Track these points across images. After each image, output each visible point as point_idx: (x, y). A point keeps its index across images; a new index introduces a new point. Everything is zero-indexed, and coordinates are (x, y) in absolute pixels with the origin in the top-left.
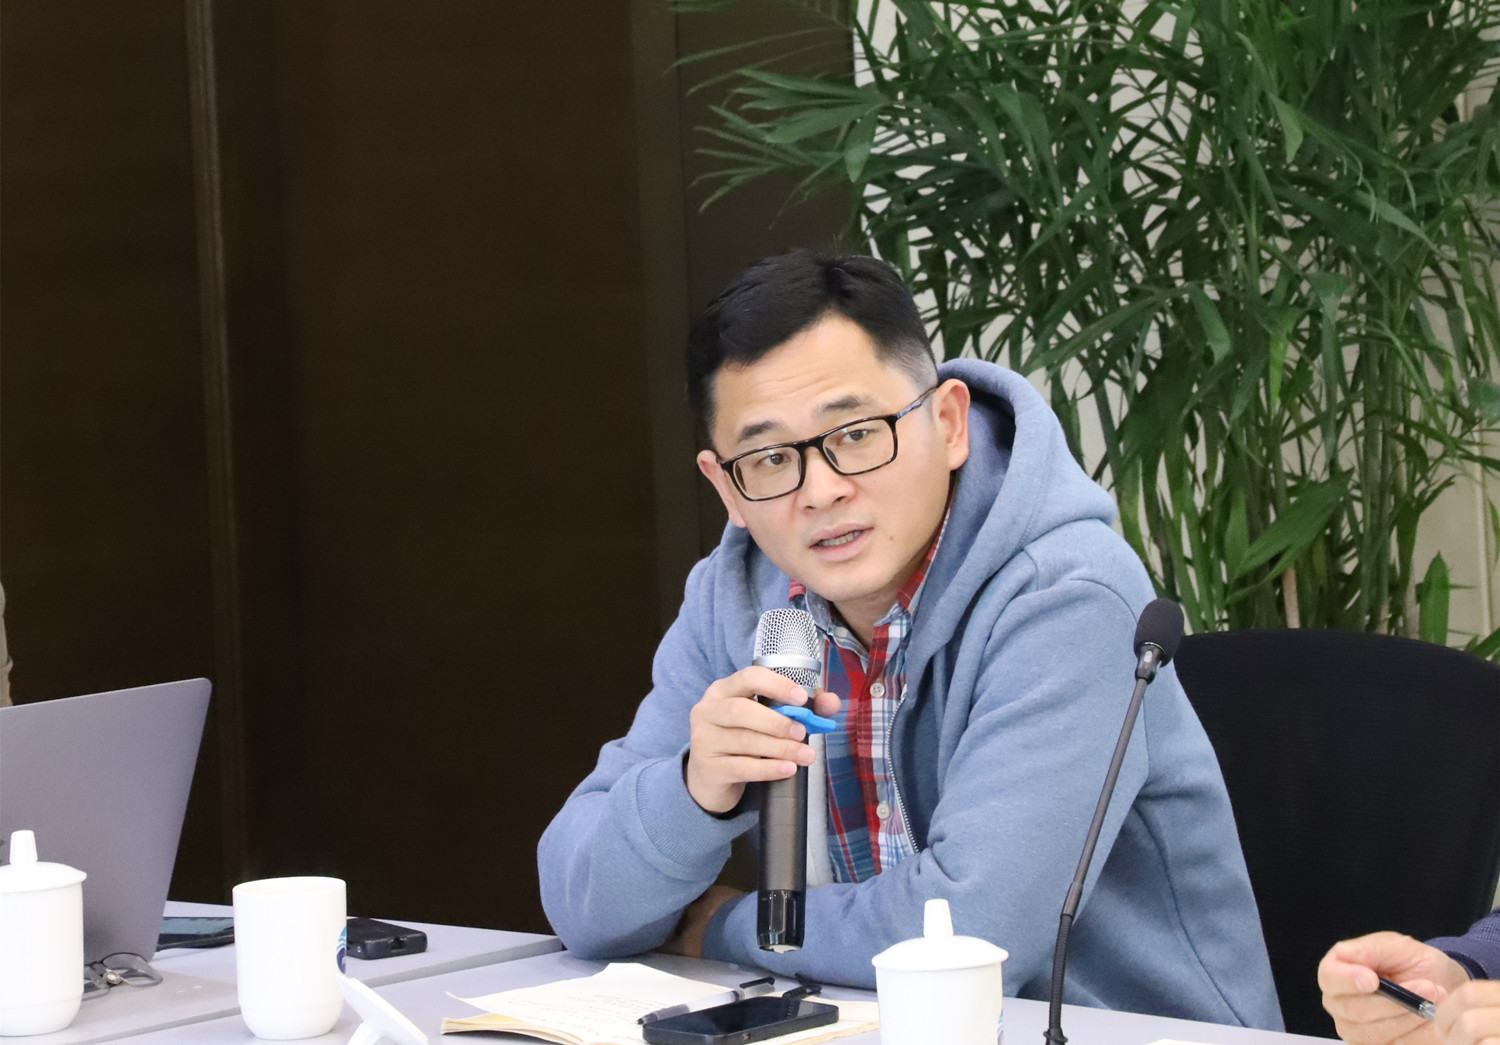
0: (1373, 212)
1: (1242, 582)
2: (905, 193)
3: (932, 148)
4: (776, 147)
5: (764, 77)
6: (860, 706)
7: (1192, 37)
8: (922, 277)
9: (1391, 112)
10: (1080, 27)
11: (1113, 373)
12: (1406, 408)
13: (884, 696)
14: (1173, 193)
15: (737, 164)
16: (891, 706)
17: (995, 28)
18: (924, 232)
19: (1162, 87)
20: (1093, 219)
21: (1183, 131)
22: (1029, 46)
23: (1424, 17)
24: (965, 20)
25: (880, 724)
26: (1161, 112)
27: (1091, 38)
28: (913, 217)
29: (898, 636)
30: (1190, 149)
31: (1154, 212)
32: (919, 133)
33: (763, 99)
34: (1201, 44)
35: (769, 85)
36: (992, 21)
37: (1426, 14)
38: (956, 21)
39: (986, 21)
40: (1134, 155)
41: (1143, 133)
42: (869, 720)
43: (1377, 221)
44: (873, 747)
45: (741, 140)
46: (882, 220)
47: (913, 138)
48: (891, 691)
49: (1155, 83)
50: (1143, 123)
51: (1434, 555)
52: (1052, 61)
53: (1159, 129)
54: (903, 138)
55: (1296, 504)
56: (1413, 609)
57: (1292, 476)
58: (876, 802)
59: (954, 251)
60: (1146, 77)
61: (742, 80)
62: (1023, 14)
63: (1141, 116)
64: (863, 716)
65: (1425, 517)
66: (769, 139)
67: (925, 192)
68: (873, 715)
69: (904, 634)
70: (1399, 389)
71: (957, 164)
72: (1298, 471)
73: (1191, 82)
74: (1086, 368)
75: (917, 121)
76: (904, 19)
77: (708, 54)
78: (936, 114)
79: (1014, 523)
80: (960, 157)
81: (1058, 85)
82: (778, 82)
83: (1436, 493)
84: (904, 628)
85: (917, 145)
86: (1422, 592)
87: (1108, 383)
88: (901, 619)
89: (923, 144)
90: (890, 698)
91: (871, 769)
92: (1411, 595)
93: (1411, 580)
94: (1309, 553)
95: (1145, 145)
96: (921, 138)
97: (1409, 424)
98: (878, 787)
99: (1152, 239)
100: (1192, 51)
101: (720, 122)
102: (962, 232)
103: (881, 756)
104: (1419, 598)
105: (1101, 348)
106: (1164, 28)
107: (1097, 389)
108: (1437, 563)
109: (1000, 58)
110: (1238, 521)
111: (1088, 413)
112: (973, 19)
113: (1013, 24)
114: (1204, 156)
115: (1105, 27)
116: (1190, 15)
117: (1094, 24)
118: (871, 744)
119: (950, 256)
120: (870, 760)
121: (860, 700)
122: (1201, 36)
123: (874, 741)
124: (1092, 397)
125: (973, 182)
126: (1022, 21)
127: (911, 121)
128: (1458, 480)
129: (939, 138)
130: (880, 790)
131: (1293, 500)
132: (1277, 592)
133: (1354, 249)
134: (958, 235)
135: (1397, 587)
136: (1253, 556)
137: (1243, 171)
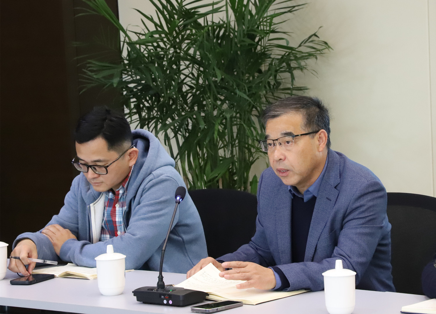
0: (238, 94)
1: (210, 181)
2: (130, 90)
3: (137, 80)
4: (98, 79)
5: (94, 62)
6: (113, 209)
7: (198, 53)
8: (135, 111)
9: (245, 72)
10: (172, 51)
11: (179, 132)
12: (248, 141)
13: (119, 207)
14: (194, 91)
15: (88, 83)
16: (120, 209)
17: (152, 51)
18: (134, 100)
19: (191, 65)
20: (175, 96)
21: (196, 75)
22: (160, 55)
23: (251, 49)
24: (145, 50)
25: (118, 213)
26: (191, 71)
27: (175, 53)
28: (132, 96)
29: (122, 193)
30: (197, 80)
31: (190, 95)
32: (133, 76)
33: (93, 67)
34: (200, 55)
35: (95, 64)
36: (151, 49)
37: (252, 48)
38: (142, 50)
39: (150, 49)
40: (185, 81)
41: (187, 76)
42: (115, 212)
43: (239, 96)
44: (116, 219)
45: (90, 77)
46: (125, 96)
47: (132, 77)
48: (120, 205)
49: (189, 64)
50: (187, 74)
51: (254, 175)
52: (165, 59)
53: (190, 75)
54: (130, 77)
55: (222, 163)
56: (249, 188)
57: (222, 157)
58: (117, 231)
59: (142, 105)
60: (187, 63)
61: (89, 63)
62: (158, 48)
63: (186, 72)
64: (114, 211)
65: (252, 166)
66: (95, 76)
67: (135, 90)
68: (116, 211)
69: (123, 192)
70: (246, 137)
71: (143, 83)
72: (223, 156)
73: (197, 64)
74: (173, 131)
75: (133, 73)
76: (129, 49)
77: (81, 57)
78: (137, 72)
79: (149, 168)
80: (143, 82)
81: (166, 65)
82: (97, 63)
83: (255, 161)
84: (123, 191)
85: (133, 79)
86: (251, 183)
87: (178, 135)
88: (122, 189)
89: (134, 79)
90: (120, 207)
91: (116, 224)
92: (249, 184)
93: (249, 181)
94: (224, 174)
95: (188, 79)
96: (134, 77)
97: (249, 145)
98: (117, 227)
99: (189, 101)
100: (198, 57)
101: (85, 73)
102: (144, 100)
103: (118, 220)
104: (251, 185)
105: (177, 126)
106: (191, 51)
107: (176, 136)
108: (255, 177)
109: (153, 58)
110: (208, 168)
111: (173, 142)
112: (147, 49)
113: (156, 50)
114: (201, 81)
115: (178, 51)
116: (197, 48)
117: (175, 50)
118: (116, 218)
119: (141, 106)
120: (116, 222)
121: (113, 208)
122: (200, 53)
123: (116, 217)
124: (175, 138)
125: (146, 88)
126: (158, 49)
127: (132, 73)
128: (260, 157)
129: (138, 77)
130: (118, 228)
131: (221, 162)
132: (218, 184)
133: (235, 104)
134: (143, 101)
135: (245, 183)
136: (212, 175)
137: (209, 85)
